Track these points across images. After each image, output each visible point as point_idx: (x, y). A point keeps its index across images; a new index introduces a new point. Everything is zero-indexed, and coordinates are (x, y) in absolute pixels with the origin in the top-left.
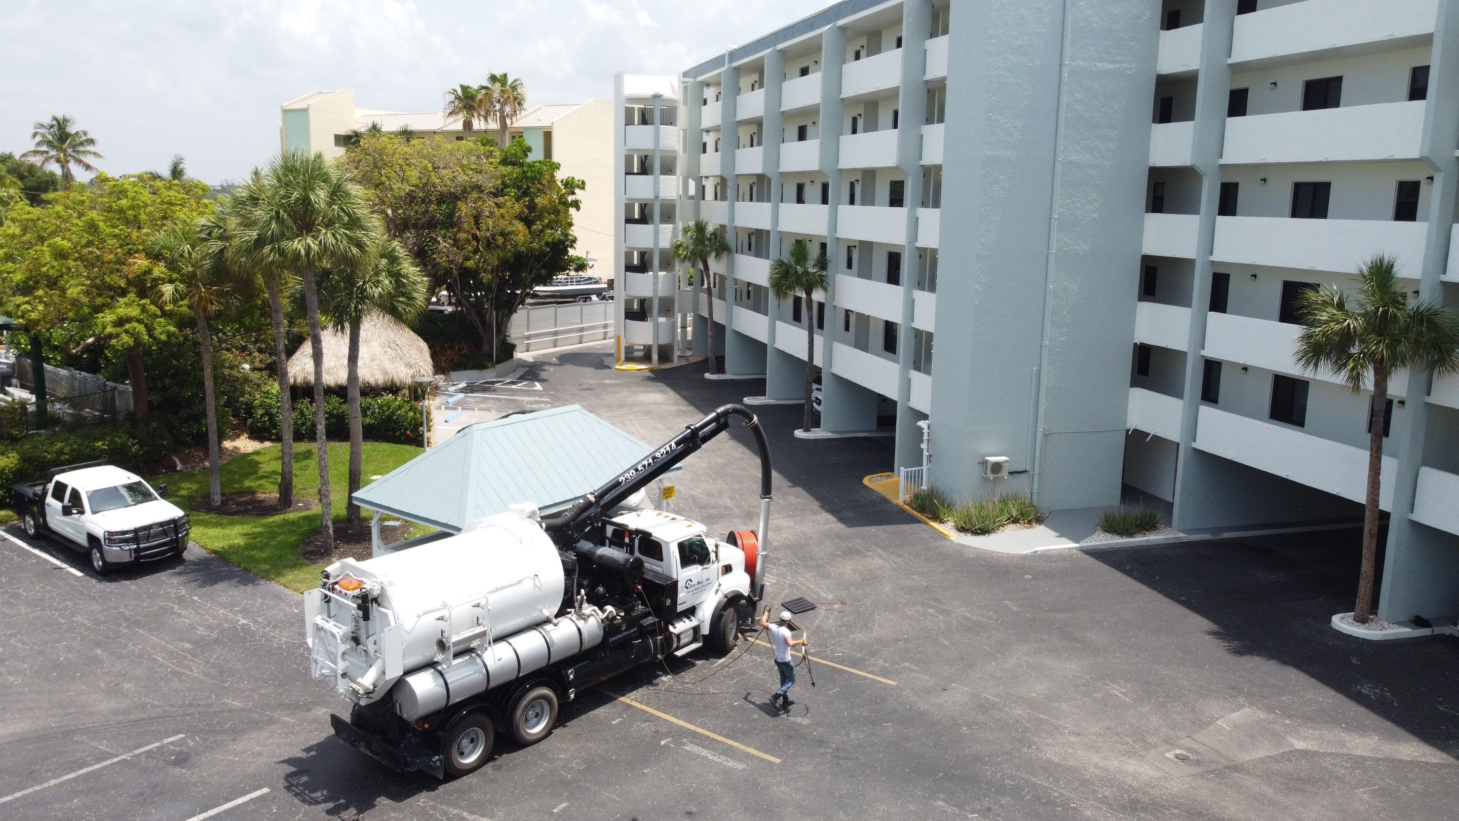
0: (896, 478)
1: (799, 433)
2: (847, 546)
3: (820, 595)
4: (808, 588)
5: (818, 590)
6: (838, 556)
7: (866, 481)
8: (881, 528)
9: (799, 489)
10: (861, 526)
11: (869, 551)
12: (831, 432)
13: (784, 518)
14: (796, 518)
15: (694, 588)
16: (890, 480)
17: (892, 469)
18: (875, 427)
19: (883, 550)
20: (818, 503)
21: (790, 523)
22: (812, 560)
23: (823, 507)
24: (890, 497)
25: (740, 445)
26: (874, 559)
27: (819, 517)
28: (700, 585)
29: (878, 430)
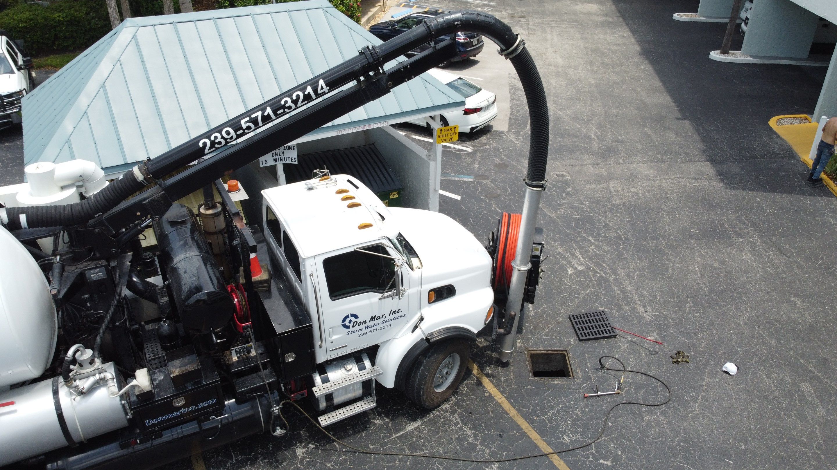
0: (814, 123)
1: (715, 55)
2: (712, 221)
3: (633, 309)
4: (624, 291)
5: (636, 297)
6: (691, 237)
7: (773, 123)
8: (770, 196)
9: (687, 123)
10: (744, 189)
11: (740, 235)
12: (751, 56)
13: (646, 162)
14: (663, 165)
15: (363, 326)
16: (805, 125)
17: (811, 111)
18: (806, 54)
19: (760, 237)
20: (701, 146)
21: (651, 171)
22: (652, 238)
23: (704, 151)
24: (797, 149)
25: (646, 62)
26: (742, 251)
27: (692, 168)
28: (376, 322)
29: (809, 58)
